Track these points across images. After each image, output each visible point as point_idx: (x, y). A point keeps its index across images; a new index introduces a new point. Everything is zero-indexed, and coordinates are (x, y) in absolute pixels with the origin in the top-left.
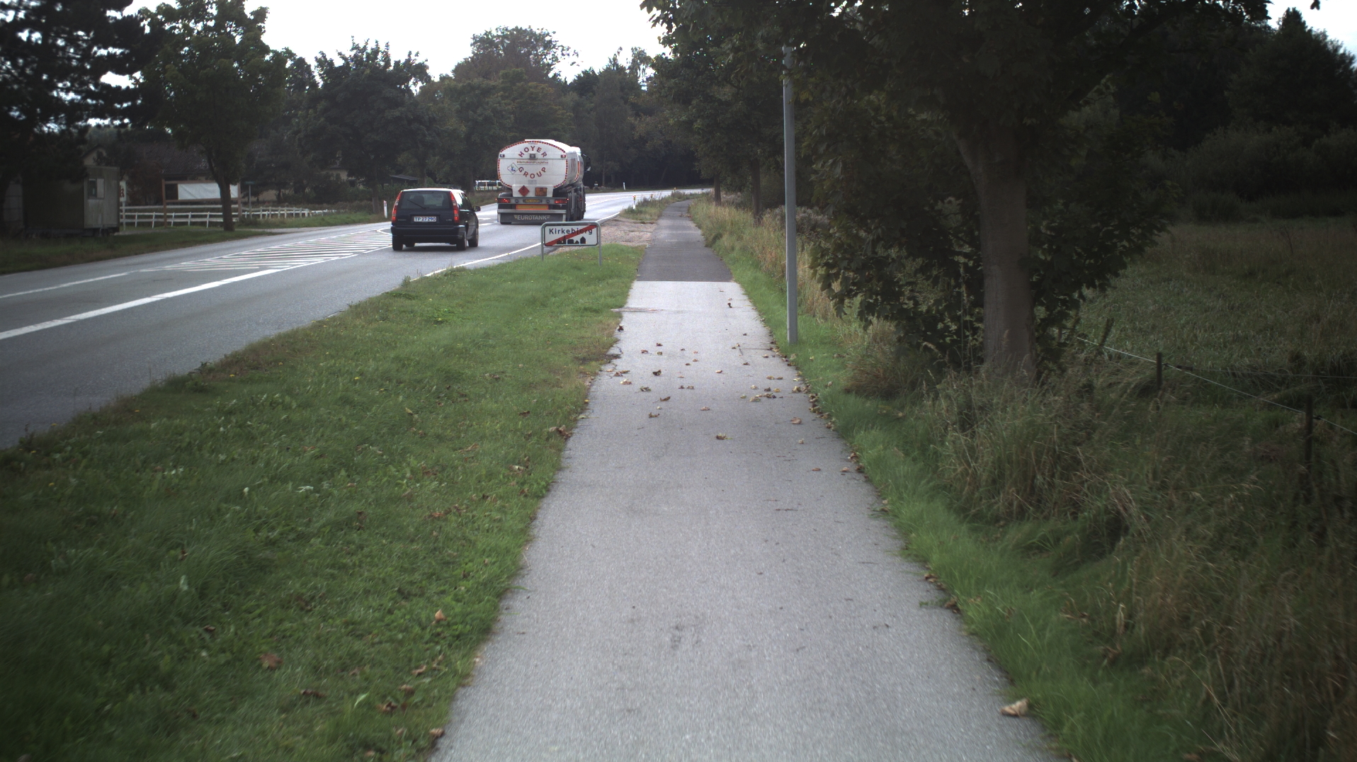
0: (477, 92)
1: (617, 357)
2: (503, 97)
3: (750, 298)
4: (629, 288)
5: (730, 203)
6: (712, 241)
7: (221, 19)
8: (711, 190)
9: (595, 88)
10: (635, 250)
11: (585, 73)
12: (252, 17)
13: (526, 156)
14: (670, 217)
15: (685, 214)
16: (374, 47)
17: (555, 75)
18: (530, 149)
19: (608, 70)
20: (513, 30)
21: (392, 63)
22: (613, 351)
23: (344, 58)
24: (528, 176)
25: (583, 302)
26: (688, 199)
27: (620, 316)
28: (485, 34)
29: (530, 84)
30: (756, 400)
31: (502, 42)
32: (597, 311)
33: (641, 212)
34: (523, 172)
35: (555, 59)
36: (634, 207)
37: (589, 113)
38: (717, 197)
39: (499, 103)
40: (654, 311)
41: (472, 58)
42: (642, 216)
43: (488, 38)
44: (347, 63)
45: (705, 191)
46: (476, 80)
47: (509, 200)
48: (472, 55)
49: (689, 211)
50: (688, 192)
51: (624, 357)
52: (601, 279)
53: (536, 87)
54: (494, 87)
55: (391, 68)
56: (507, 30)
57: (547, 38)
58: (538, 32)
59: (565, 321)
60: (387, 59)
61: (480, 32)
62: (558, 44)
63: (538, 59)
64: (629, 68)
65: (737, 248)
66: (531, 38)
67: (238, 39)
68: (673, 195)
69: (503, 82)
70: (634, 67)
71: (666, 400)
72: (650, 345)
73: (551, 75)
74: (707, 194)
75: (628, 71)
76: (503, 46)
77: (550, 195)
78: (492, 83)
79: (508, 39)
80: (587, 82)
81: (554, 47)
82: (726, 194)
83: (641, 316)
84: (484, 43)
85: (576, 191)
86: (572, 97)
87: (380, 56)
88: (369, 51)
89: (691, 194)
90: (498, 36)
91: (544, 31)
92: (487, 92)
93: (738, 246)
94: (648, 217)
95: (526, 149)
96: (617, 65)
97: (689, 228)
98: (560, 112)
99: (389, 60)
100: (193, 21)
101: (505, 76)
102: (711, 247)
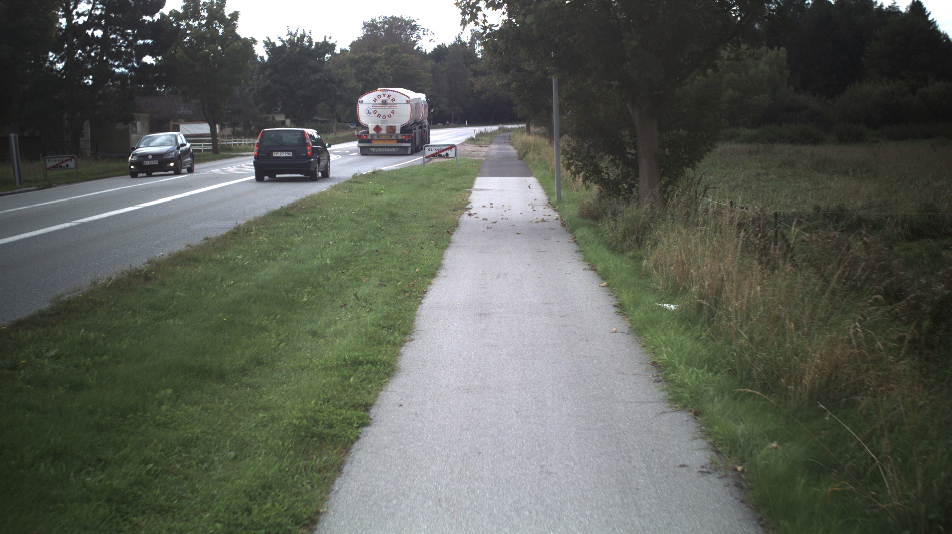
0: (369, 61)
1: (470, 209)
2: (386, 64)
3: (541, 184)
4: (475, 180)
5: (535, 134)
6: (522, 156)
7: (210, 19)
8: (524, 125)
9: (446, 57)
10: (477, 161)
11: (439, 46)
12: (229, 18)
13: (379, 101)
14: (499, 143)
15: (507, 141)
16: (302, 33)
17: (419, 48)
18: (382, 96)
19: (455, 45)
20: (390, 18)
21: (314, 44)
22: (469, 206)
23: (283, 41)
24: (381, 117)
25: (449, 186)
26: (509, 131)
27: (470, 192)
28: (372, 21)
29: (403, 55)
30: (536, 222)
31: (383, 26)
32: (458, 190)
33: (479, 140)
34: (377, 114)
35: (419, 37)
36: (474, 137)
37: (442, 74)
38: (528, 130)
39: (383, 68)
40: (488, 190)
41: (363, 37)
42: (480, 142)
43: (373, 24)
44: (284, 44)
45: (520, 126)
46: (367, 53)
47: (366, 136)
48: (363, 35)
49: (510, 139)
50: (509, 126)
51: (474, 209)
52: (458, 176)
53: (407, 57)
54: (380, 58)
55: (313, 47)
56: (386, 18)
57: (413, 23)
58: (407, 19)
59: (441, 194)
60: (310, 41)
61: (368, 20)
62: (421, 27)
63: (407, 38)
64: (469, 43)
65: (537, 159)
66: (402, 23)
67: (221, 31)
68: (499, 129)
69: (385, 55)
70: (472, 42)
71: (495, 223)
72: (487, 204)
73: (415, 48)
74: (522, 128)
75: (468, 45)
76: (384, 29)
77: (398, 132)
78: (378, 55)
79: (387, 24)
80: (440, 52)
81: (418, 29)
82: (534, 128)
83: (481, 192)
84: (371, 27)
85: (420, 128)
86: (430, 64)
87: (306, 39)
88: (299, 36)
89: (512, 128)
90: (381, 22)
91: (411, 18)
92: (375, 61)
93: (537, 158)
94: (483, 143)
95: (379, 96)
96: (461, 41)
97: (510, 149)
98: (423, 74)
99: (312, 42)
100: (192, 20)
101: (386, 50)
102: (522, 159)
